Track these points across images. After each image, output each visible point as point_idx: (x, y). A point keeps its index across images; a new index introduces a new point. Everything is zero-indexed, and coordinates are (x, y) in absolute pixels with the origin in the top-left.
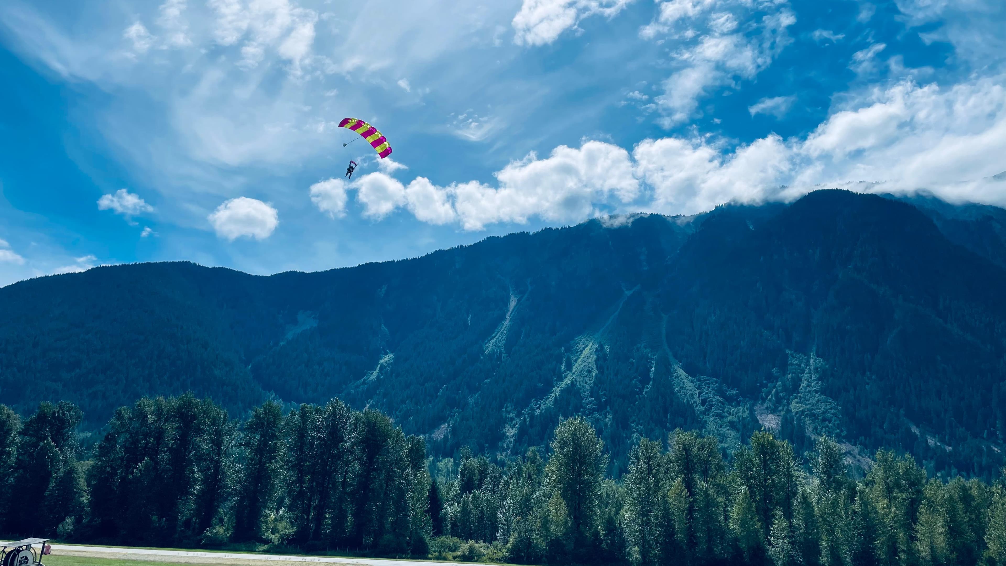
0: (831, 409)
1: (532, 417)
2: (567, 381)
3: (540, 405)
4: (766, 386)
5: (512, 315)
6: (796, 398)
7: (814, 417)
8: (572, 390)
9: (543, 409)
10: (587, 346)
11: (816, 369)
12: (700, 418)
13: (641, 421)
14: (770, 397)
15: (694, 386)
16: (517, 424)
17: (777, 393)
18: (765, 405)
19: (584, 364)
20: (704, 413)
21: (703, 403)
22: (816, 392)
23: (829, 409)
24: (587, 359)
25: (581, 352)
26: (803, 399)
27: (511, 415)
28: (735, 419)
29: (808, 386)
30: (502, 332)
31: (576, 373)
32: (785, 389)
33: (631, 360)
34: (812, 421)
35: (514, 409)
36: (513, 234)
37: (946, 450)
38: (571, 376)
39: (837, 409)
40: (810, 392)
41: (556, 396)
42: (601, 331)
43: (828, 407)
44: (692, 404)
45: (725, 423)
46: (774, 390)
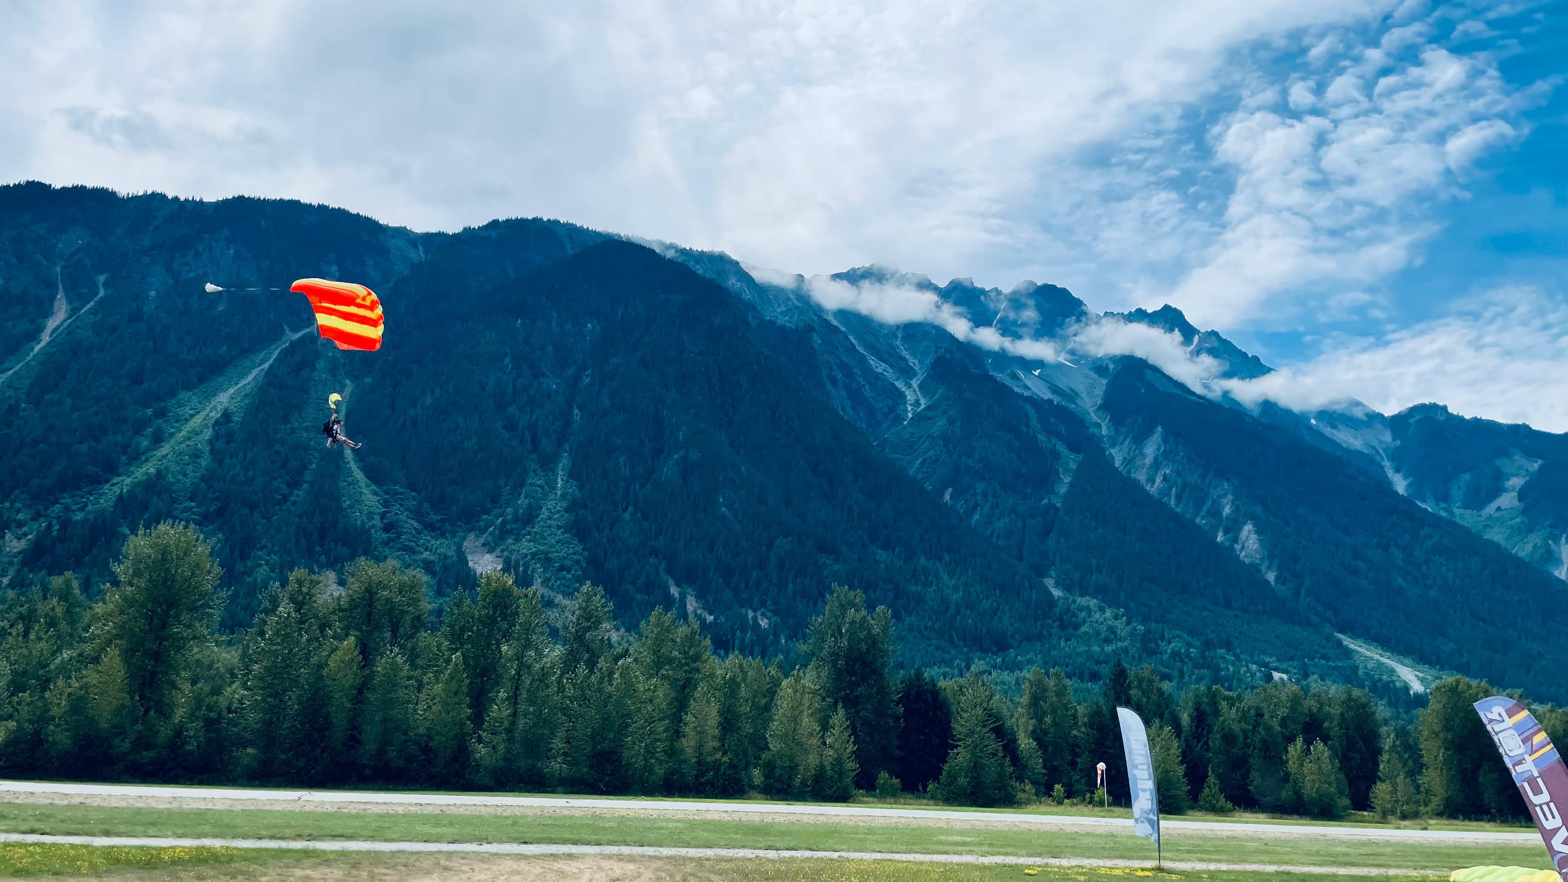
0: (574, 553)
1: (65, 524)
2: (149, 468)
3: (86, 505)
4: (488, 512)
5: (54, 335)
6: (529, 533)
7: (547, 561)
8: (153, 485)
9: (90, 512)
10: (198, 413)
11: (564, 496)
12: (378, 552)
13: (276, 549)
14: (491, 529)
15: (378, 501)
16: (31, 534)
17: (504, 522)
18: (482, 540)
19: (188, 443)
20: (386, 543)
21: (388, 528)
22: (559, 527)
23: (571, 554)
24: (196, 434)
25: (186, 420)
26: (538, 536)
27: (21, 516)
28: (432, 558)
29: (550, 518)
30: (27, 363)
31: (169, 456)
32: (516, 520)
33: (278, 447)
34: (545, 568)
35: (29, 507)
36: (83, 188)
37: (705, 620)
38: (159, 460)
39: (581, 554)
40: (550, 527)
41: (121, 491)
42: (231, 391)
43: (571, 551)
44: (369, 530)
45: (416, 561)
46: (501, 519)
